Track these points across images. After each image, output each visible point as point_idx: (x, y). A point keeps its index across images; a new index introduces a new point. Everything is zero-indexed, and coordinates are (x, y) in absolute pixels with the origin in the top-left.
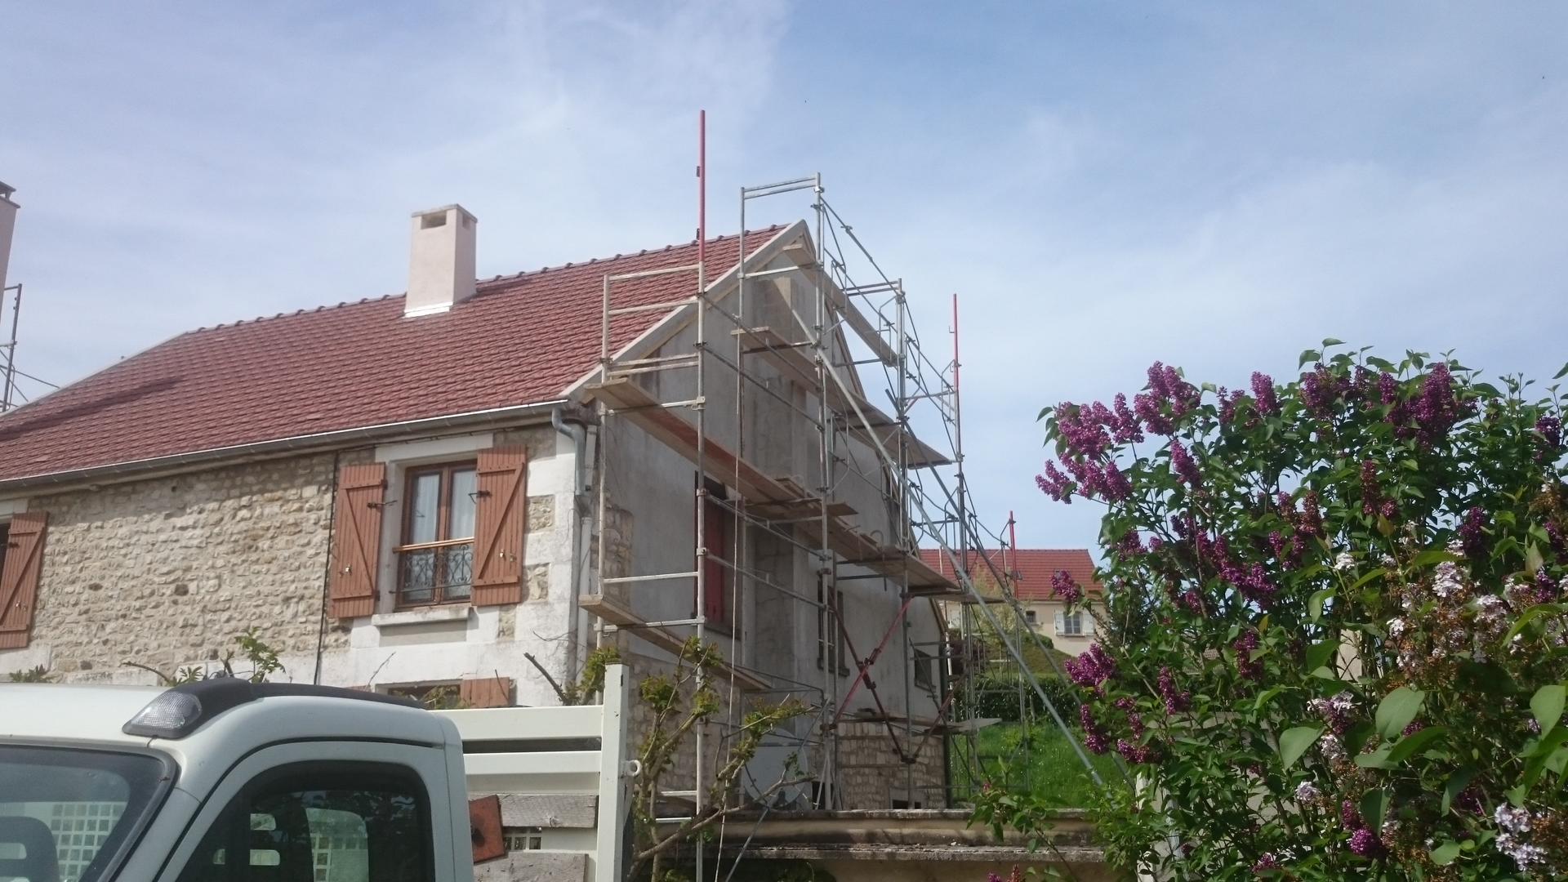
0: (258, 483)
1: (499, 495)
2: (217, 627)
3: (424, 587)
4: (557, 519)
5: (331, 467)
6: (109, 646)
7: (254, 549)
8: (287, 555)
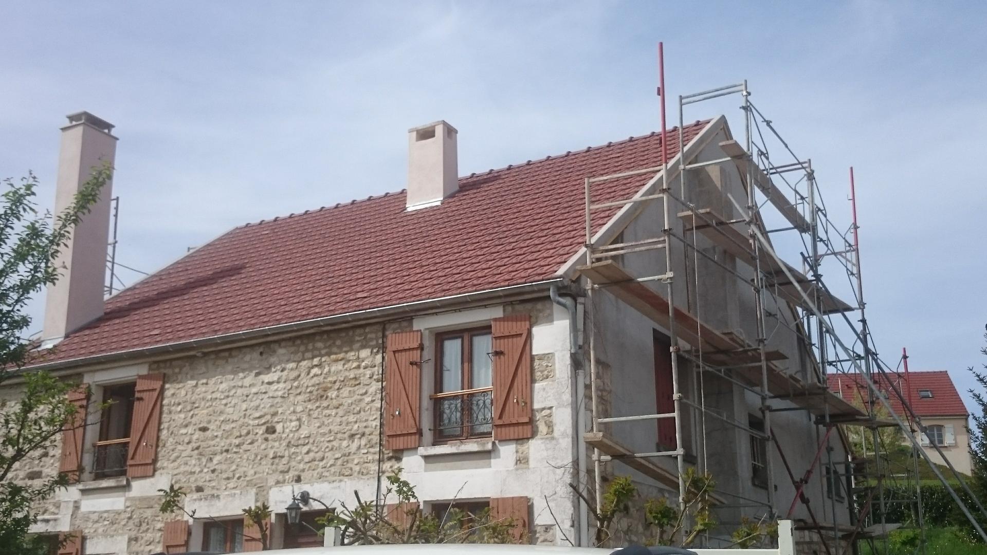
0: (325, 348)
1: (510, 354)
2: (299, 458)
3: (455, 425)
4: (557, 372)
5: (380, 334)
6: (216, 474)
7: (325, 397)
8: (350, 402)
